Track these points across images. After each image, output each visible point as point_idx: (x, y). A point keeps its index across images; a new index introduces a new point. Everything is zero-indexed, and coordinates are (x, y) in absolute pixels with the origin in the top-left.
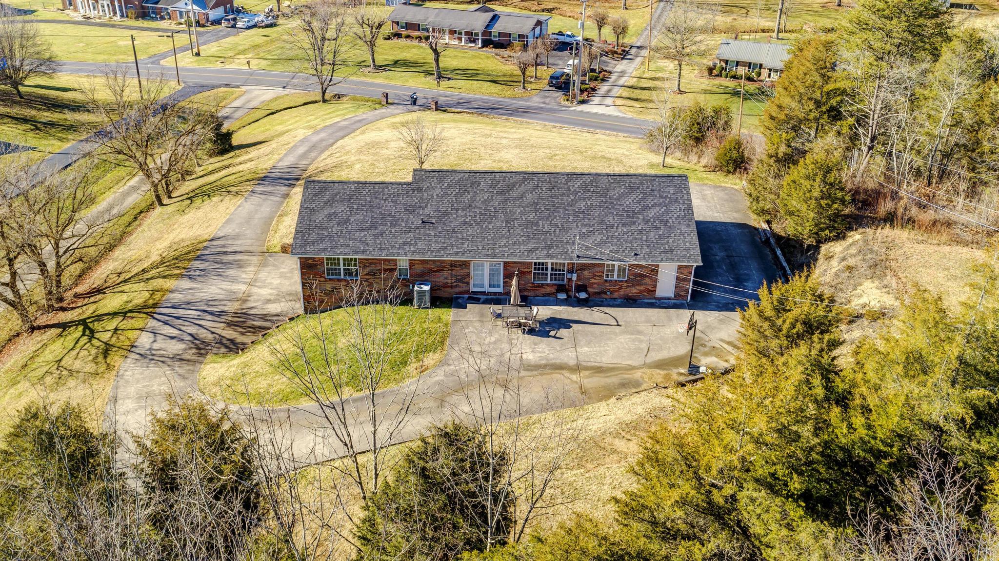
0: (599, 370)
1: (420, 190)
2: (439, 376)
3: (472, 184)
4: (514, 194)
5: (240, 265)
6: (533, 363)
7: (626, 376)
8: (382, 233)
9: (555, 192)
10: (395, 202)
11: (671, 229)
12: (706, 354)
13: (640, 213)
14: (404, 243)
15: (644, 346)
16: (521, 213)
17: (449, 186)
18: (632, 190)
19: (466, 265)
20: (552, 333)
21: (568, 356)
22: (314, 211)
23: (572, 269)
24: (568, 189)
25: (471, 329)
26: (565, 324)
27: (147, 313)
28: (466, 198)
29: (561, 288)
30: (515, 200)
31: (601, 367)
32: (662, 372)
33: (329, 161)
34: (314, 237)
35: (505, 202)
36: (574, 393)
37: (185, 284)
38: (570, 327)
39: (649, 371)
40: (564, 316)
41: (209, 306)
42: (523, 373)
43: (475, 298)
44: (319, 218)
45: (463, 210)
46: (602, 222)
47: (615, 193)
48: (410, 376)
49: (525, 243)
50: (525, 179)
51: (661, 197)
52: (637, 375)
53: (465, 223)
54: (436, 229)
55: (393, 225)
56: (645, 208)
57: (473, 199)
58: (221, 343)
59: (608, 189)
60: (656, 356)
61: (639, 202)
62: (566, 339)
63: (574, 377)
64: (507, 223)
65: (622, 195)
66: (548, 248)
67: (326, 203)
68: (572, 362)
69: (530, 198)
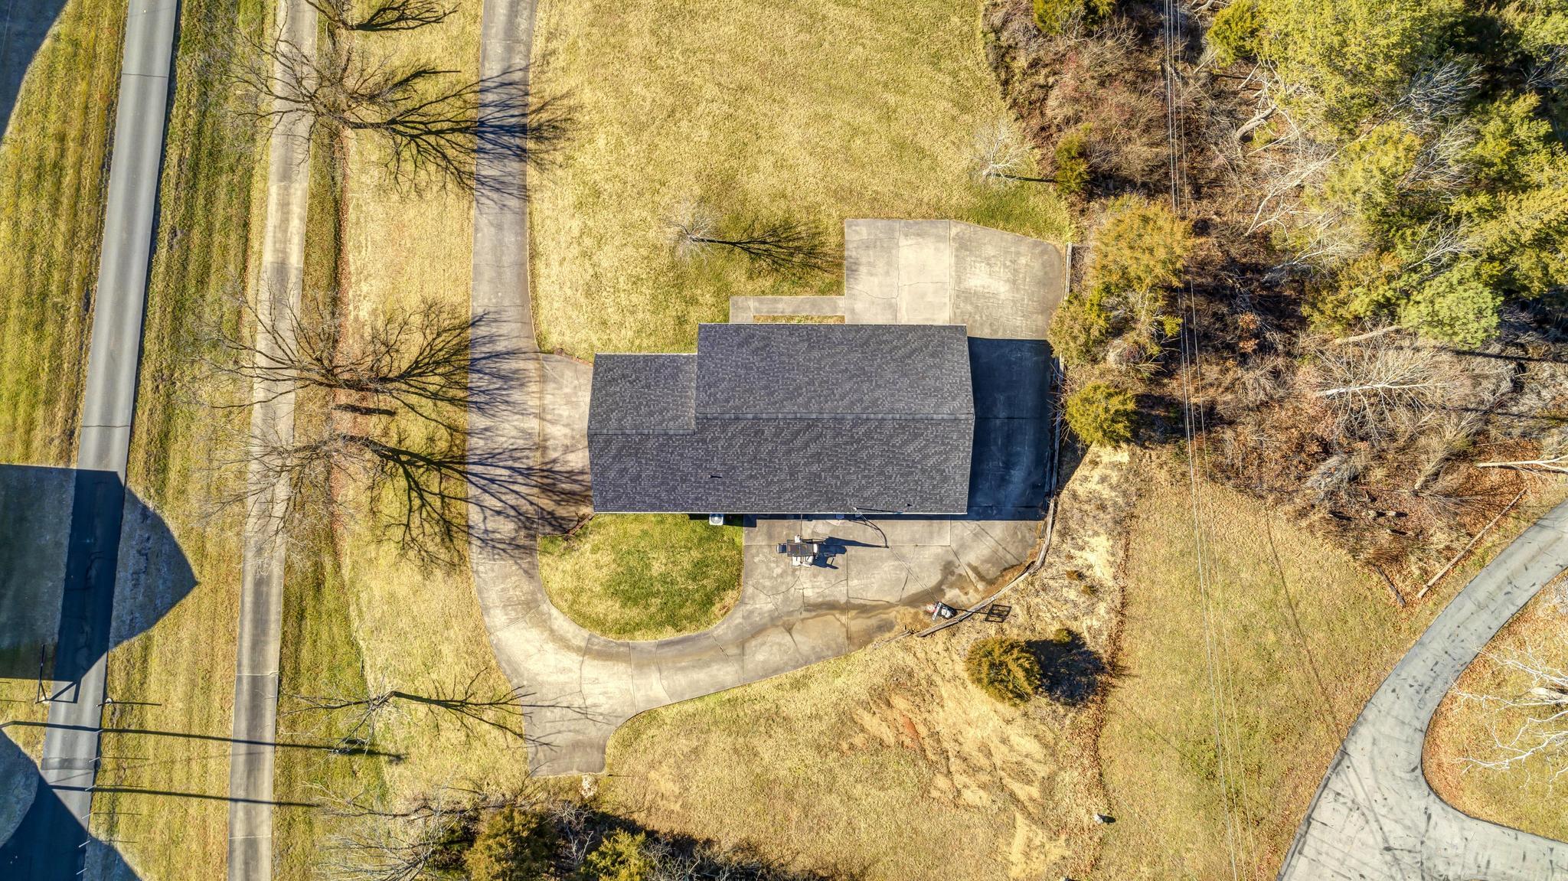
0: (864, 609)
1: (704, 441)
2: (737, 618)
3: (756, 433)
4: (798, 443)
6: (812, 601)
7: (884, 616)
8: (674, 488)
9: (839, 440)
10: (681, 455)
11: (945, 480)
12: (952, 586)
13: (919, 462)
14: (697, 499)
15: (904, 575)
16: (805, 464)
17: (734, 436)
20: (829, 562)
21: (839, 594)
22: (605, 468)
24: (852, 437)
25: (761, 557)
26: (841, 547)
28: (751, 450)
30: (799, 450)
31: (865, 606)
32: (912, 611)
34: (611, 495)
35: (789, 452)
36: (842, 638)
38: (844, 551)
39: (902, 609)
40: (840, 536)
42: (805, 614)
44: (612, 474)
45: (749, 462)
46: (882, 473)
47: (897, 441)
48: (716, 617)
49: (808, 496)
50: (809, 426)
51: (943, 444)
52: (892, 614)
53: (751, 477)
54: (724, 483)
55: (684, 481)
56: (926, 457)
57: (757, 451)
59: (891, 436)
60: (913, 589)
61: (920, 451)
62: (840, 570)
63: (844, 619)
64: (792, 475)
65: (905, 443)
66: (829, 500)
67: (614, 458)
68: (843, 600)
69: (813, 448)
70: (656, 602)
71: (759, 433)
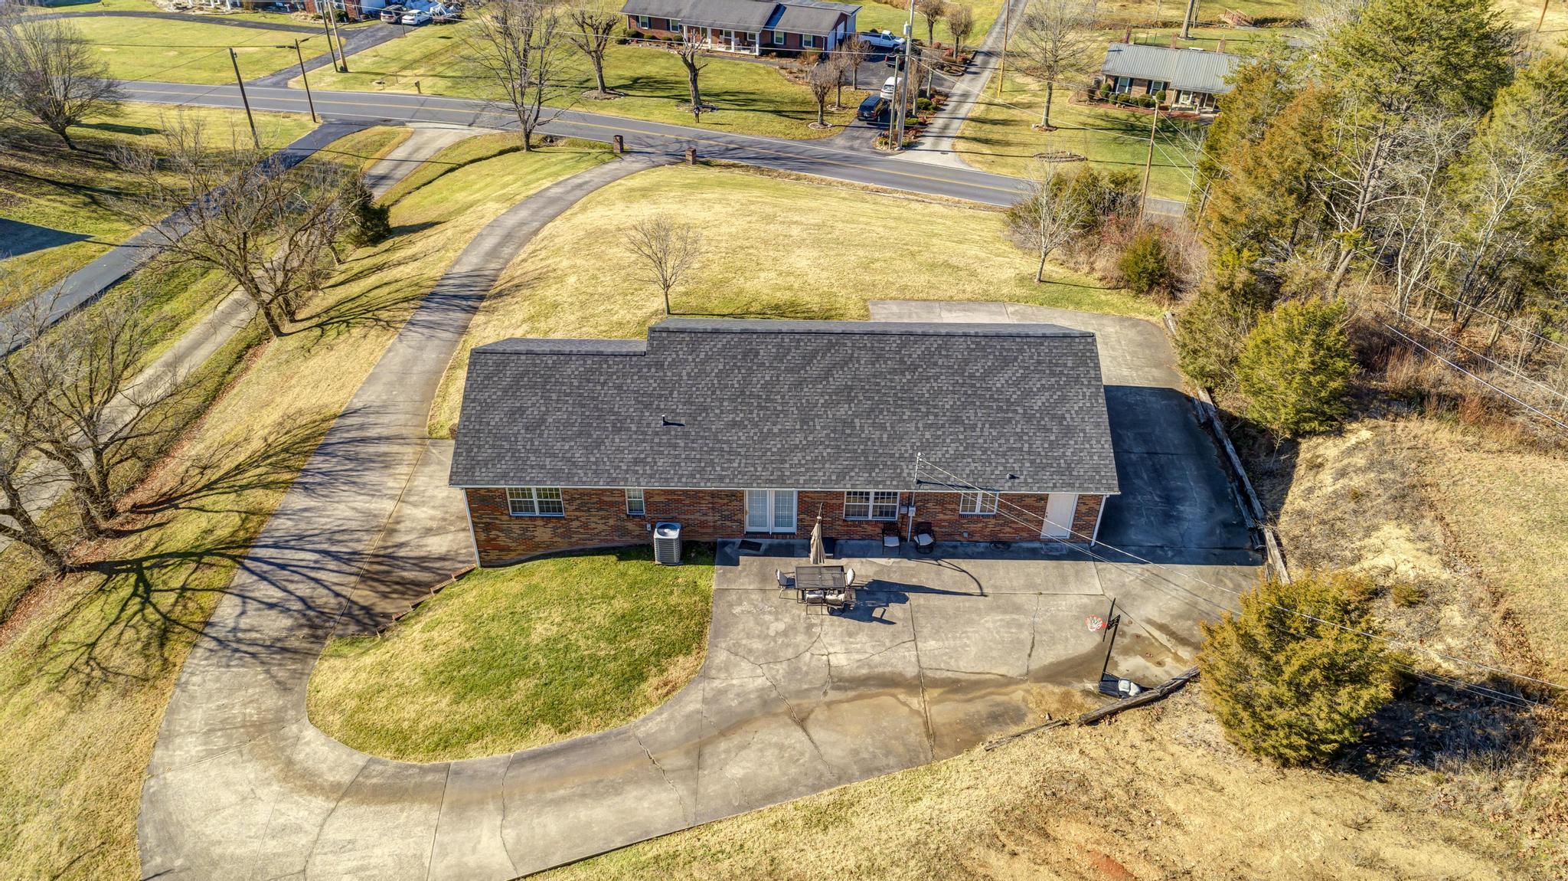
0: (955, 687)
1: (659, 365)
2: (692, 702)
3: (745, 355)
4: (814, 370)
5: (386, 463)
6: (846, 674)
7: (999, 698)
8: (599, 444)
9: (880, 366)
10: (619, 387)
11: (1068, 432)
12: (1126, 651)
13: (1018, 403)
14: (636, 462)
15: (1026, 635)
16: (826, 405)
17: (708, 358)
18: (1006, 362)
19: (737, 496)
20: (877, 613)
21: (903, 660)
22: (488, 407)
23: (907, 501)
24: (902, 361)
25: (746, 607)
26: (896, 593)
27: (233, 558)
28: (735, 380)
29: (890, 529)
30: (816, 381)
31: (957, 681)
32: (1057, 690)
33: (529, 266)
34: (487, 452)
35: (798, 385)
36: (916, 736)
37: (298, 500)
38: (905, 600)
39: (1035, 688)
40: (895, 578)
41: (333, 542)
42: (833, 695)
43: (753, 545)
44: (496, 418)
45: (732, 400)
46: (957, 421)
47: (977, 368)
48: (648, 702)
49: (834, 458)
50: (831, 345)
51: (1053, 374)
52: (1017, 695)
53: (734, 424)
54: (686, 435)
55: (617, 430)
56: (1028, 394)
57: (746, 382)
58: (350, 615)
59: (966, 361)
60: (1047, 656)
61: (1016, 384)
62: (900, 624)
63: (915, 702)
64: (804, 422)
65: (988, 373)
66: (870, 467)
67: (505, 391)
68: (911, 672)
69: (839, 378)
70: (524, 686)
71: (751, 353)
